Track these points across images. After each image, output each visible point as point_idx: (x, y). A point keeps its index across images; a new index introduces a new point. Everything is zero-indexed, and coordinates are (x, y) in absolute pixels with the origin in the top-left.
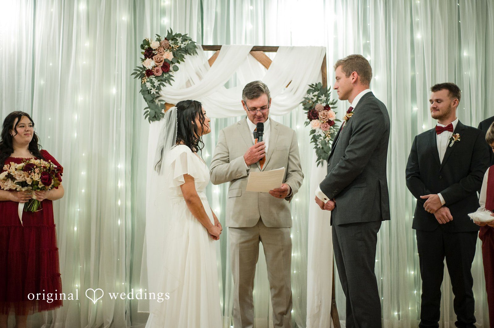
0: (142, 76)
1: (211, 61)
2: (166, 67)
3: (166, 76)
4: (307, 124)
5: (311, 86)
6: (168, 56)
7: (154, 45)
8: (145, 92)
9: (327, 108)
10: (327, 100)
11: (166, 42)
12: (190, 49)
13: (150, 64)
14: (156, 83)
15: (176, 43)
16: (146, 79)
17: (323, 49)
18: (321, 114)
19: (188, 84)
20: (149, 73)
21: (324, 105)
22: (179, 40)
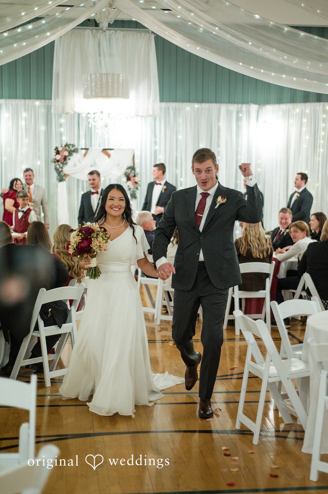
0: (55, 162)
1: (85, 155)
2: (65, 158)
3: (65, 162)
4: (126, 182)
5: (128, 167)
6: (66, 153)
7: (60, 149)
8: (56, 169)
9: (135, 176)
10: (134, 173)
11: (65, 148)
12: (76, 151)
13: (58, 157)
14: (61, 166)
15: (69, 147)
16: (57, 163)
17: (133, 150)
18: (132, 179)
19: (75, 165)
20: (58, 161)
21: (133, 175)
22: (71, 146)
